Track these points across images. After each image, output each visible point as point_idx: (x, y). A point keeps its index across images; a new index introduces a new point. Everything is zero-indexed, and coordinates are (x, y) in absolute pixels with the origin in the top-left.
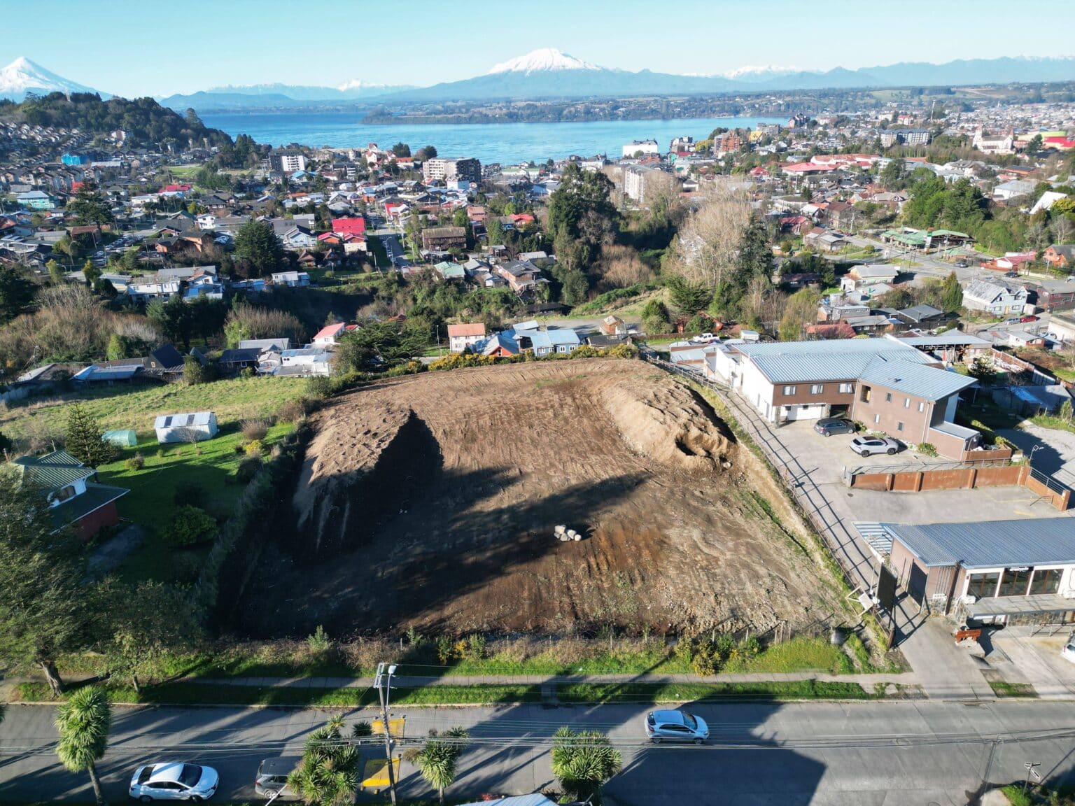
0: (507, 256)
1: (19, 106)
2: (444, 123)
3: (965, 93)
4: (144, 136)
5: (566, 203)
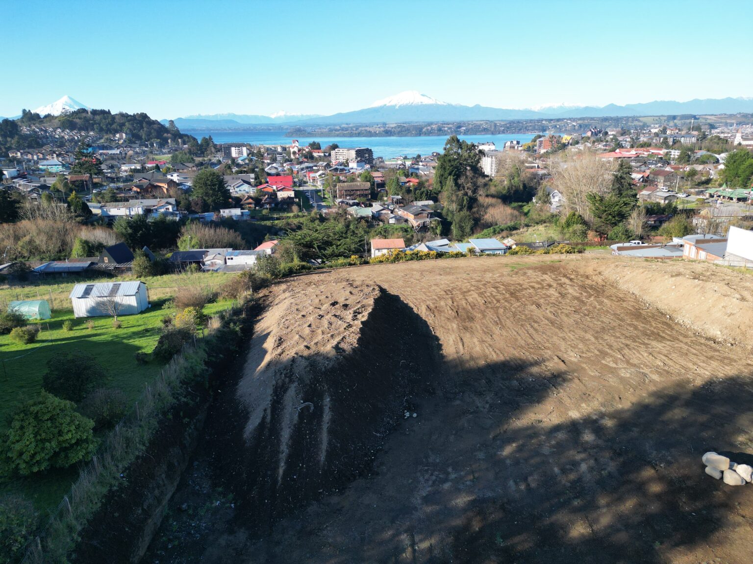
0: (403, 203)
1: (56, 117)
2: (341, 136)
3: (706, 119)
4: (138, 137)
5: (450, 164)
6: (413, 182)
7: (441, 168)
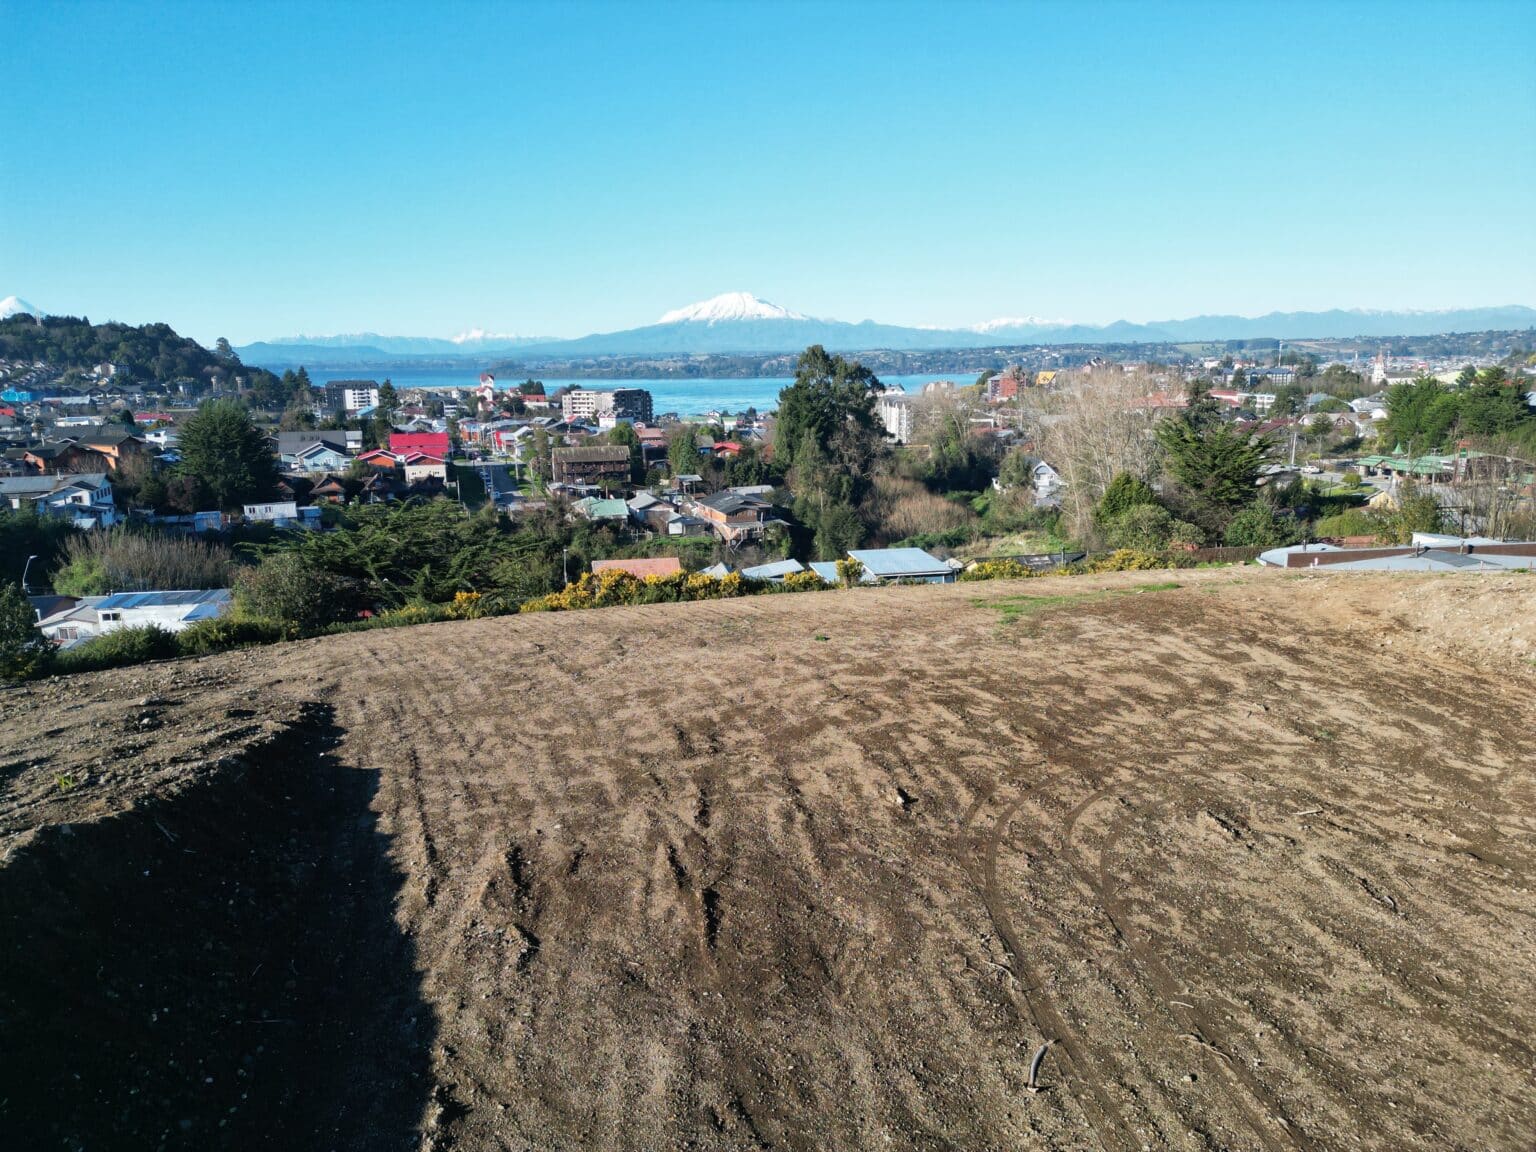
0: (703, 491)
3: (1302, 347)
4: (145, 373)
5: (808, 406)
6: (730, 451)
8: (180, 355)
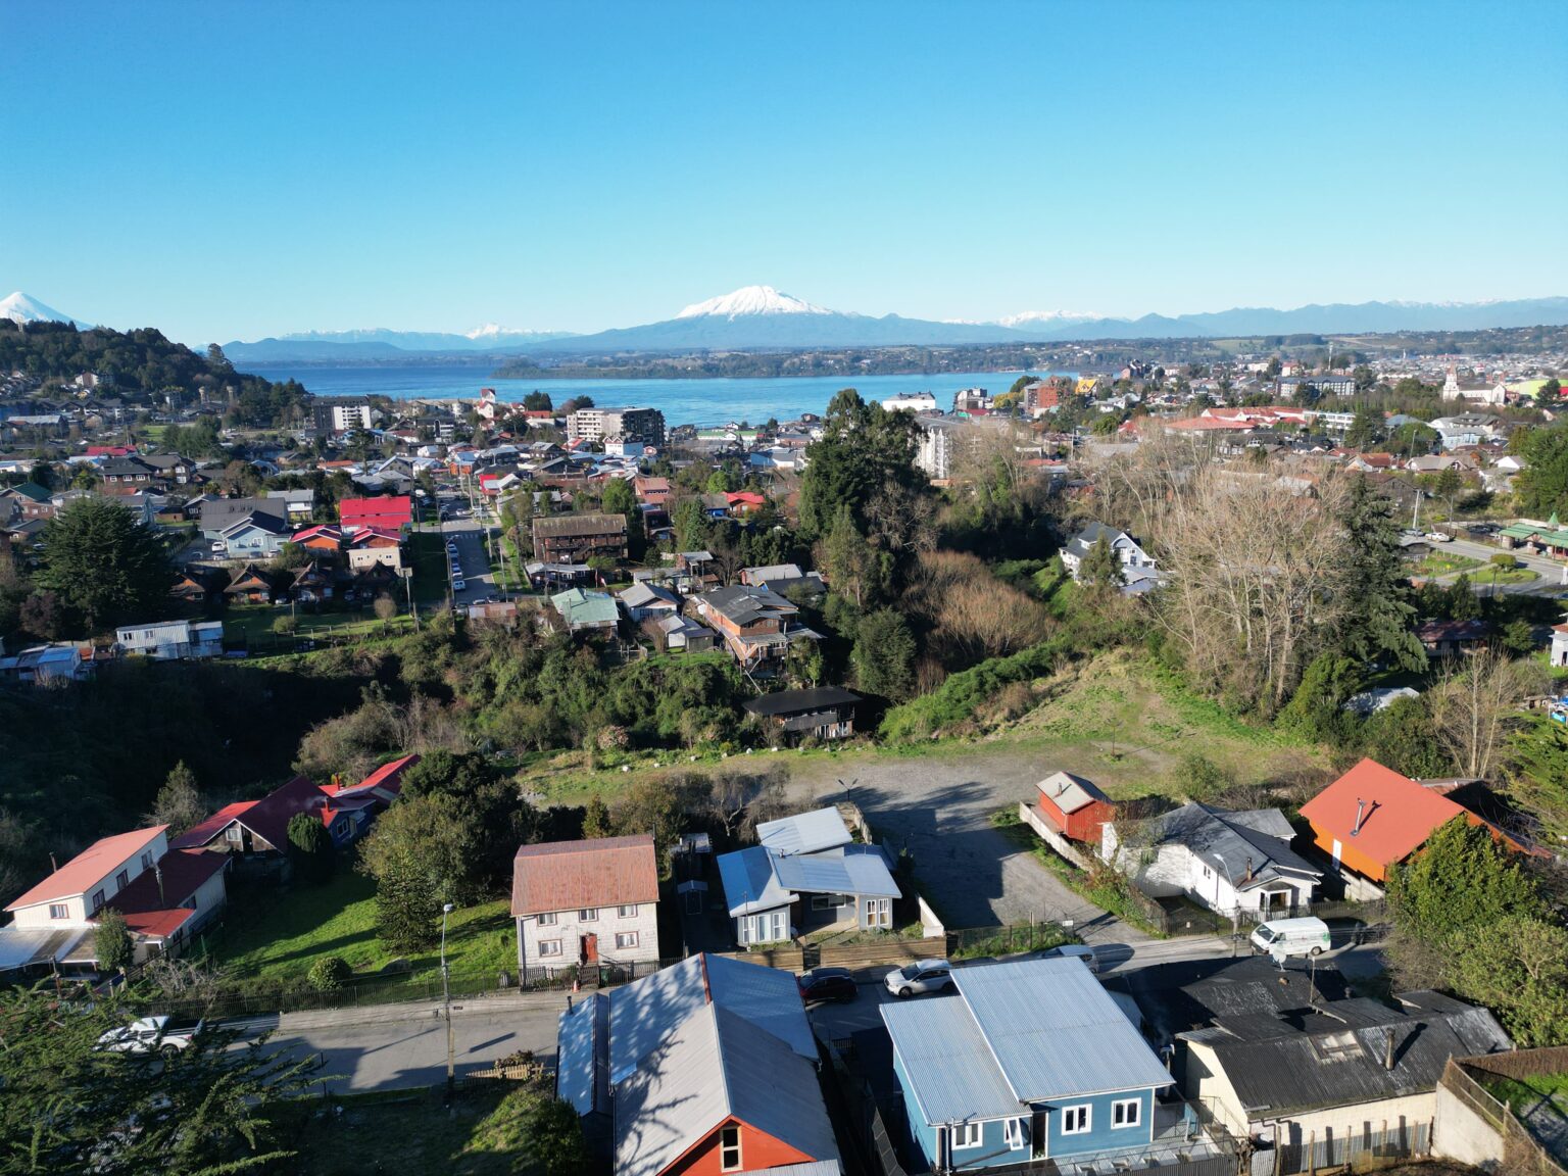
0: (719, 574)
2: (613, 378)
3: (1341, 343)
4: (131, 382)
5: (840, 466)
6: (749, 503)
7: (818, 474)
8: (170, 362)
